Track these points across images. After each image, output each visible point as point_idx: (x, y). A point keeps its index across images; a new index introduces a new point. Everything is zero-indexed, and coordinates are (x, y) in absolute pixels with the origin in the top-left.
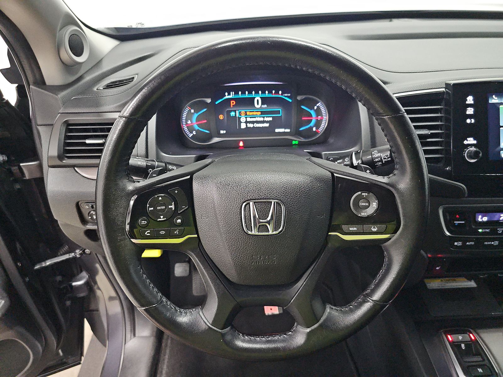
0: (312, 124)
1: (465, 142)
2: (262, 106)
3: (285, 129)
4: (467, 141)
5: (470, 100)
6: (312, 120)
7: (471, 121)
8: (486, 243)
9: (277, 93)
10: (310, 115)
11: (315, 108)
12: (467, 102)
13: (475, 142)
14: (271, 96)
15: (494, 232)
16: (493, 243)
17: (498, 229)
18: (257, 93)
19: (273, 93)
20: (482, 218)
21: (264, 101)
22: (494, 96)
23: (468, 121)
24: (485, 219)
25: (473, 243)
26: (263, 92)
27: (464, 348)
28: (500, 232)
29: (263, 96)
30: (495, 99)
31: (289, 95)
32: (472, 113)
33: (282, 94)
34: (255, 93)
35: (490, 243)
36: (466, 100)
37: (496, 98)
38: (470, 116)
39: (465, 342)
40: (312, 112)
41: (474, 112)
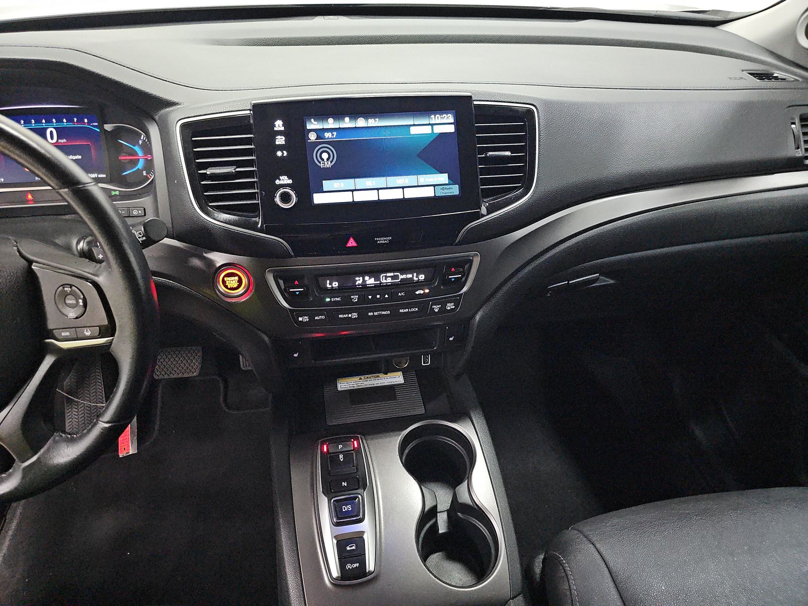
0: (140, 165)
1: (277, 182)
2: (59, 141)
3: (99, 174)
4: (280, 180)
5: (279, 125)
6: (139, 159)
7: (283, 154)
8: (341, 316)
9: (80, 121)
10: (135, 154)
11: (140, 142)
12: (275, 129)
13: (290, 181)
14: (70, 125)
15: (347, 301)
16: (350, 316)
17: (352, 297)
18: (49, 121)
19: (75, 121)
20: (330, 284)
21: (61, 132)
22: (312, 120)
23: (279, 154)
24: (335, 284)
25: (323, 317)
26: (59, 121)
27: (342, 460)
28: (356, 301)
29: (60, 125)
30: (314, 124)
31: (97, 124)
32: (284, 143)
33: (89, 123)
34: (46, 122)
35: (347, 315)
36: (275, 126)
37: (316, 123)
38: (281, 148)
39: (344, 452)
40: (137, 148)
41: (286, 141)
